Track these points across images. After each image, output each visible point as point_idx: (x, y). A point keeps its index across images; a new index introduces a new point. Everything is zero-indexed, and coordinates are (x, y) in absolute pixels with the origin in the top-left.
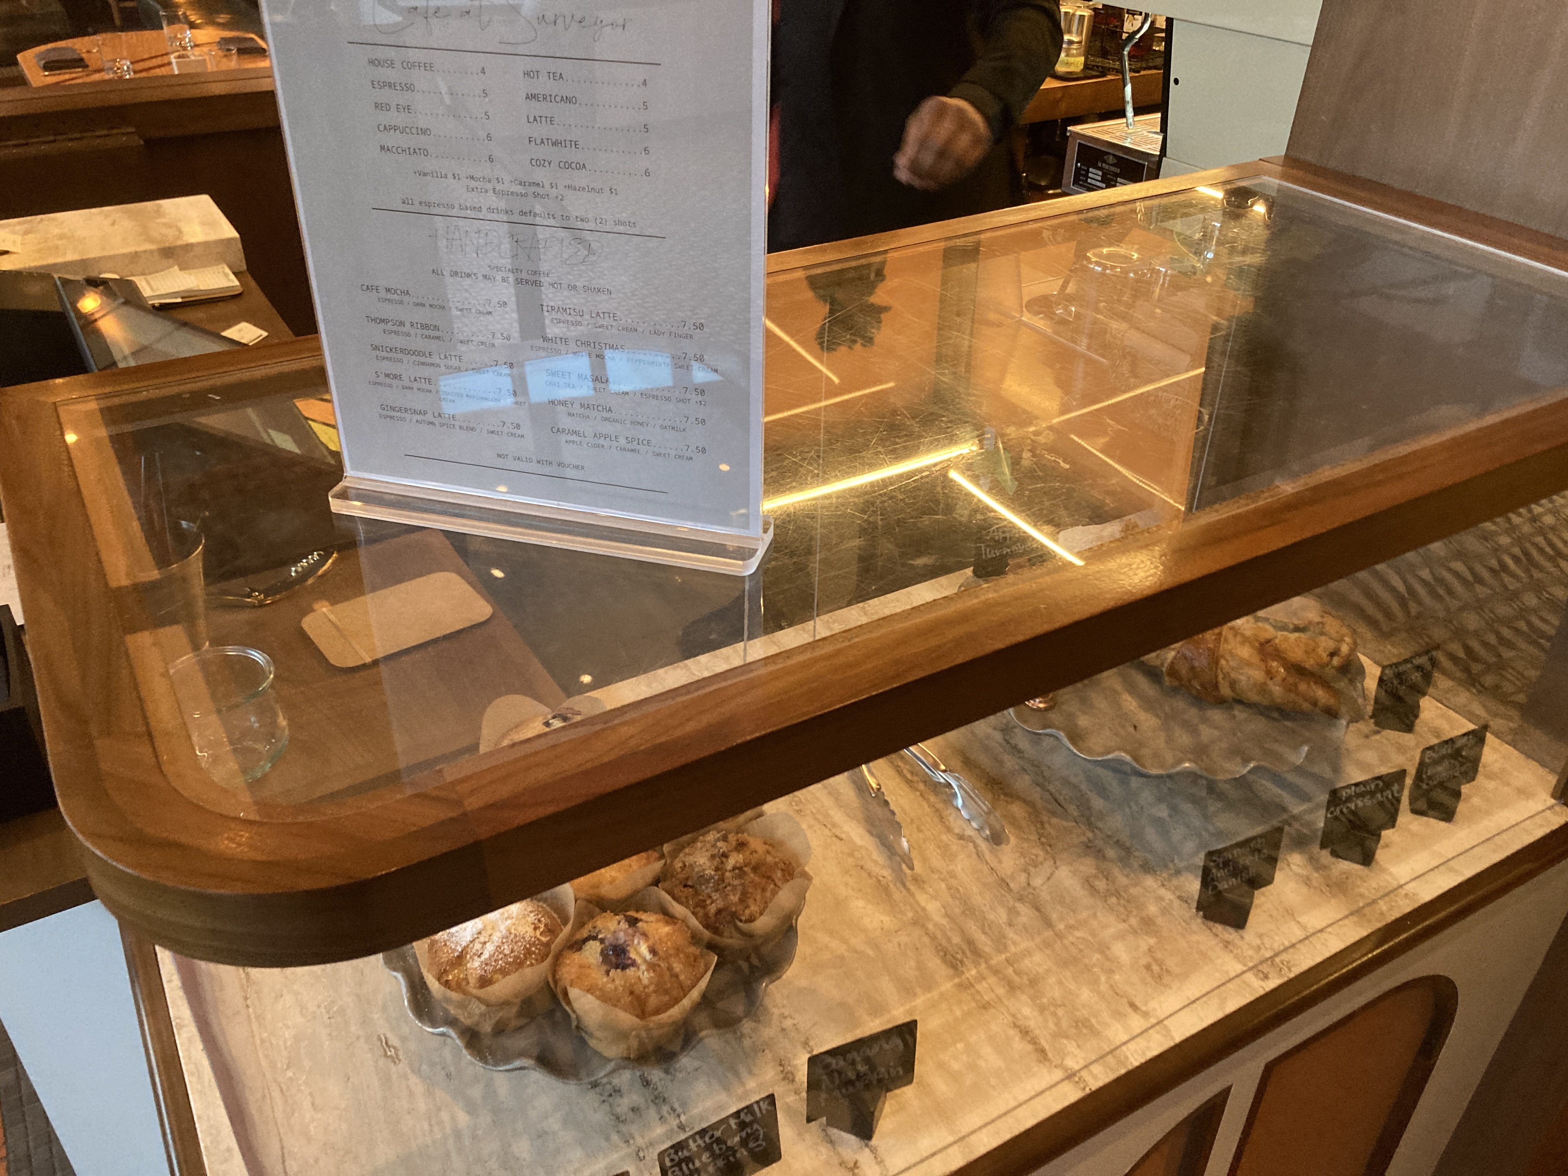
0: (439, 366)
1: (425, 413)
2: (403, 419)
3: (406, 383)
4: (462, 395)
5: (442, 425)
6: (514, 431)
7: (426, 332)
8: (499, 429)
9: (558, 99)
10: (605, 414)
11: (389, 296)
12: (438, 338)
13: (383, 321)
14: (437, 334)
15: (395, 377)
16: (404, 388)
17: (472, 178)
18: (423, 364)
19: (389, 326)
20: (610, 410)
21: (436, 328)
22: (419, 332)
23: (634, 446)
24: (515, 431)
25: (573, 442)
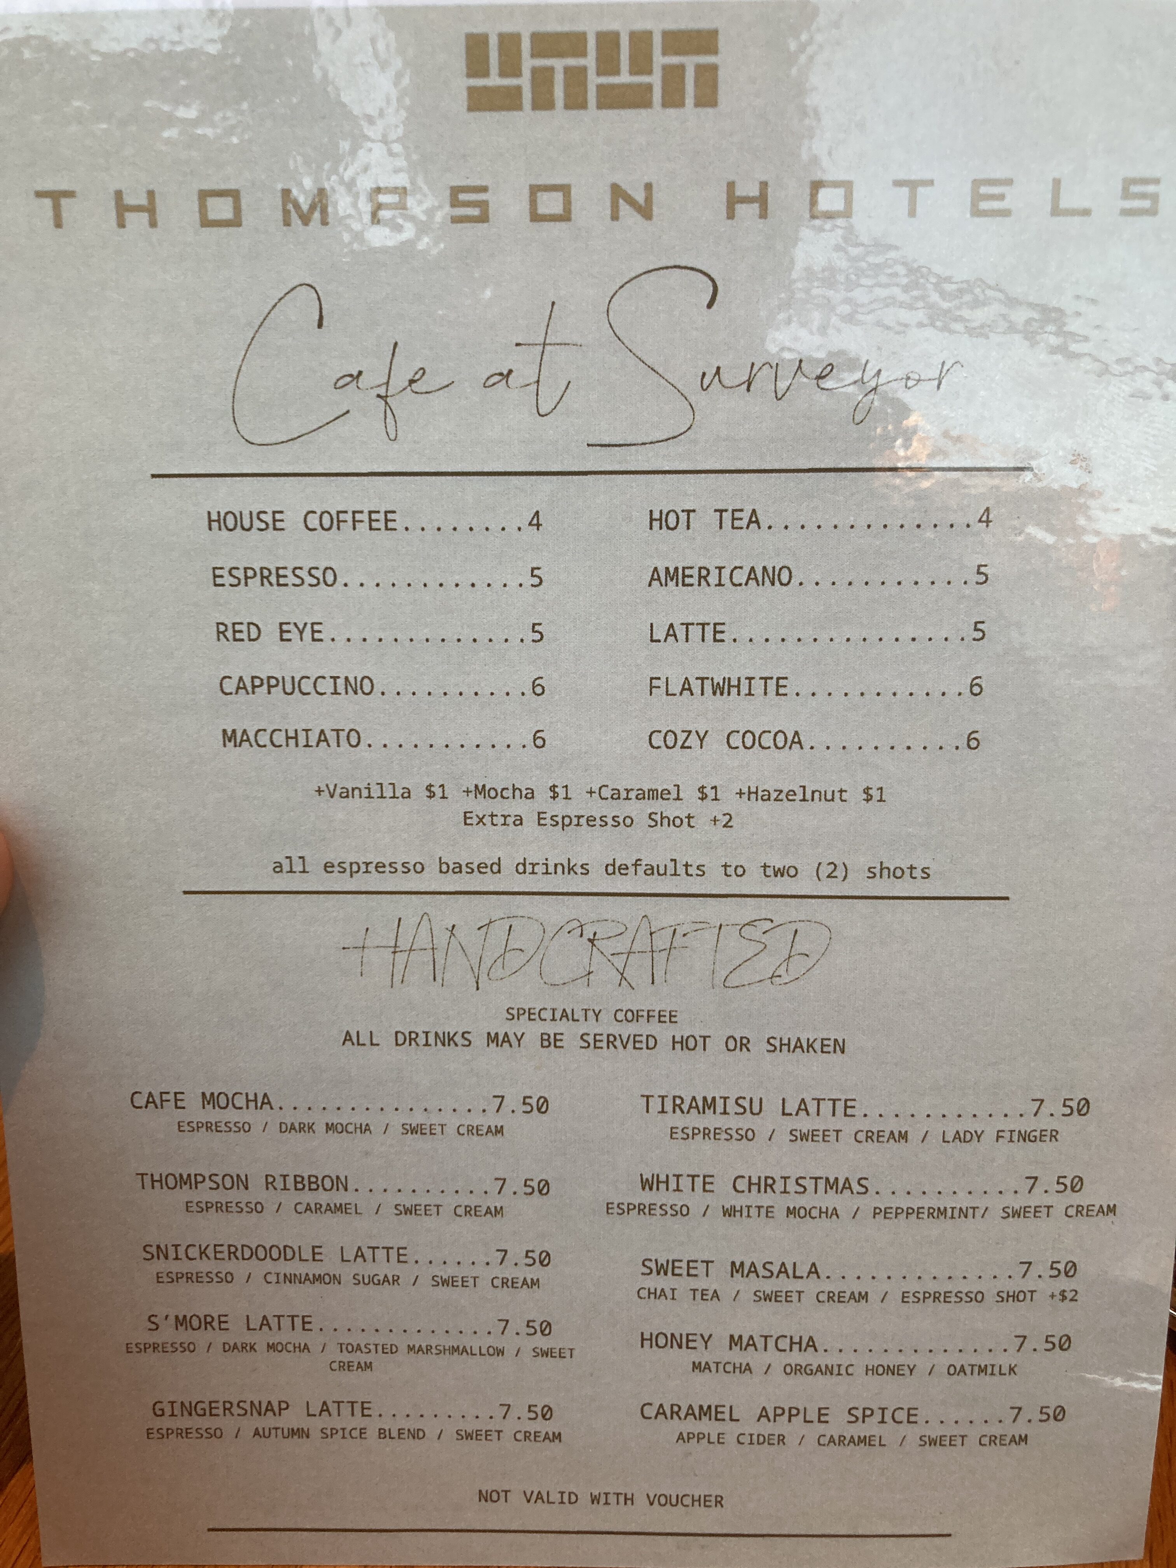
0: (336, 1279)
1: (283, 1406)
2: (216, 1434)
3: (237, 1334)
4: (392, 1350)
5: (328, 1434)
6: (532, 1427)
7: (308, 1197)
8: (493, 1426)
9: (740, 577)
10: (796, 1357)
11: (213, 1115)
12: (341, 1209)
13: (184, 1181)
14: (339, 1197)
15: (207, 1322)
16: (230, 1348)
17: (480, 791)
18: (290, 1279)
19: (204, 1194)
20: (812, 1343)
21: (339, 1183)
22: (291, 1198)
23: (870, 1428)
24: (540, 1426)
25: (700, 1437)
